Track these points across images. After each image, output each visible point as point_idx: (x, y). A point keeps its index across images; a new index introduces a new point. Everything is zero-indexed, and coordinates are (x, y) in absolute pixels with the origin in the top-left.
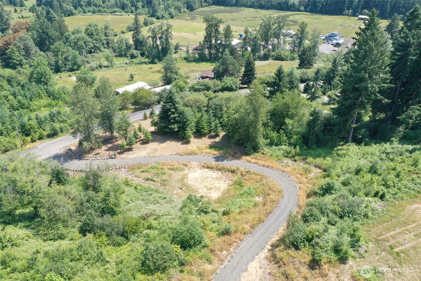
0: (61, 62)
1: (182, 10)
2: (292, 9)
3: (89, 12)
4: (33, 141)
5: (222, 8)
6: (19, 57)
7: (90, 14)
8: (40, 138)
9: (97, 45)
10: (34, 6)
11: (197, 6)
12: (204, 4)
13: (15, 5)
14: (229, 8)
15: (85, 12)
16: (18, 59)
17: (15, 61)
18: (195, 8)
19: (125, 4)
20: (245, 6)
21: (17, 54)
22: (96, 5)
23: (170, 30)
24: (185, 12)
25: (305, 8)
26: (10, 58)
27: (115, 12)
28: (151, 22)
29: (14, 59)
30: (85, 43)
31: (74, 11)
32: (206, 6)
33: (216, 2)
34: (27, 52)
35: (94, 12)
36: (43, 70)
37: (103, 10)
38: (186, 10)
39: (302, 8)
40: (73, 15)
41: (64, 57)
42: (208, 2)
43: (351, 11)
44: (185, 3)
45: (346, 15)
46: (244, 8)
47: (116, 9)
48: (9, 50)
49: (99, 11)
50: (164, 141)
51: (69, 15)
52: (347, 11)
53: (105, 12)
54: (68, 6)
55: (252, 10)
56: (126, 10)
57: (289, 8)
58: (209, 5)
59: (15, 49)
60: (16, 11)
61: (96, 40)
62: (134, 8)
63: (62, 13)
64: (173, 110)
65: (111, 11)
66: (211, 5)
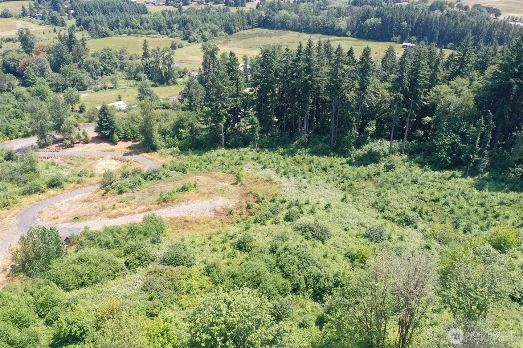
0: (68, 83)
1: (219, 33)
2: (338, 34)
3: (125, 33)
4: (11, 139)
5: (266, 30)
6: (34, 77)
7: (125, 35)
8: (17, 137)
9: (109, 68)
10: (73, 26)
11: (238, 28)
12: (246, 27)
13: (56, 25)
14: (272, 32)
15: (120, 34)
16: (34, 78)
17: (30, 80)
18: (234, 31)
19: (161, 26)
20: (292, 29)
21: (33, 74)
22: (133, 27)
23: (172, 56)
24: (221, 35)
25: (352, 33)
26: (26, 78)
27: (151, 33)
28: (179, 46)
29: (29, 79)
30: (95, 66)
31: (110, 32)
32: (249, 28)
33: (262, 24)
34: (42, 73)
35: (129, 34)
36: (41, 89)
37: (139, 31)
38: (224, 33)
39: (349, 33)
40: (108, 36)
41: (71, 78)
42: (252, 25)
43: (399, 37)
44: (223, 25)
45: (393, 42)
46: (289, 32)
47: (153, 31)
48: (27, 71)
49: (136, 33)
50: (100, 143)
51: (104, 36)
52: (395, 37)
53: (141, 34)
54: (103, 28)
55: (297, 33)
56: (161, 32)
57: (335, 33)
58: (252, 28)
59: (31, 69)
60: (55, 31)
61: (108, 63)
62: (169, 31)
63: (96, 34)
64: (105, 120)
65: (147, 32)
66: (256, 27)
